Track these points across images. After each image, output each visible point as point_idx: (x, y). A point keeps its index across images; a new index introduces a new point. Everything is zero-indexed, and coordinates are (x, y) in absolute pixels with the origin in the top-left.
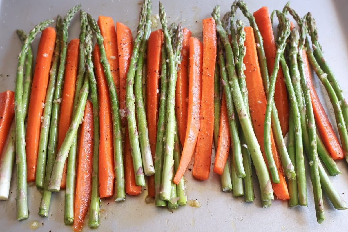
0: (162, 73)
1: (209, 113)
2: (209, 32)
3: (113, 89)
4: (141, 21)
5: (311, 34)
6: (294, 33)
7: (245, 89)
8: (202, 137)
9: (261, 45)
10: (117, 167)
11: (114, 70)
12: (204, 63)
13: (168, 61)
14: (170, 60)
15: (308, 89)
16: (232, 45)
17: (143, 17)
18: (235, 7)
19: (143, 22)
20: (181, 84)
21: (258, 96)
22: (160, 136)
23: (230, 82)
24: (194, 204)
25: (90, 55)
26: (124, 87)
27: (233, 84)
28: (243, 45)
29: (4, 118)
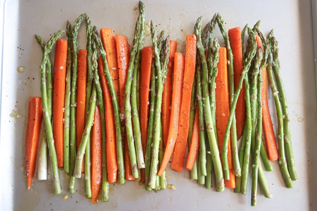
0: (152, 87)
1: (186, 122)
2: (190, 49)
3: (115, 98)
4: (136, 36)
5: (273, 52)
6: (259, 54)
7: (213, 105)
8: (179, 141)
9: (231, 63)
10: (119, 162)
11: (115, 79)
12: (185, 77)
13: (156, 77)
14: (158, 77)
15: (261, 107)
16: (208, 63)
17: (138, 32)
18: (214, 22)
19: (137, 36)
20: (166, 95)
21: (223, 109)
22: (149, 141)
23: (203, 99)
24: (171, 188)
25: (97, 70)
26: (123, 96)
27: (205, 100)
28: (216, 67)
29: (36, 120)
